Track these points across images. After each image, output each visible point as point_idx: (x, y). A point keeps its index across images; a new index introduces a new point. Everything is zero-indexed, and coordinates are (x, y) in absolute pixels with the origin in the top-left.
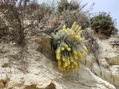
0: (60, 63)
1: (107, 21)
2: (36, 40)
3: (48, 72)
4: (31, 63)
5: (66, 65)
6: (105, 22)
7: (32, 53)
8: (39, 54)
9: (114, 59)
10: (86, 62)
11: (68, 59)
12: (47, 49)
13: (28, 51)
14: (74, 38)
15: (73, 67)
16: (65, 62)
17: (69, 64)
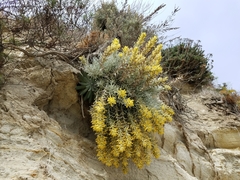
0: (101, 143)
1: (196, 57)
2: (34, 79)
3: (64, 169)
4: (10, 142)
5: (122, 149)
6: (192, 59)
7: (19, 112)
8: (39, 115)
9: (214, 135)
10: (163, 139)
11: (126, 129)
12: (64, 104)
13: (7, 104)
14: (143, 73)
15: (138, 154)
16: (117, 137)
17: (129, 143)
